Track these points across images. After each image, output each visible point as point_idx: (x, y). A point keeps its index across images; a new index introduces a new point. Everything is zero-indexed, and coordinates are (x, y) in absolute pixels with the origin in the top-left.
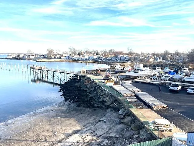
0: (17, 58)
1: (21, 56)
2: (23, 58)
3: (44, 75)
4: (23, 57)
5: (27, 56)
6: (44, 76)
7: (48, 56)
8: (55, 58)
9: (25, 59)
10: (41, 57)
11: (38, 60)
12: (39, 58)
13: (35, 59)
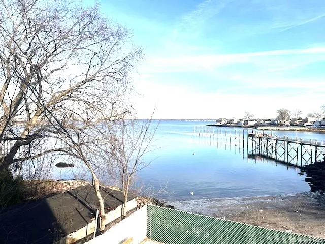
0: (230, 124)
1: (235, 122)
2: (238, 125)
3: (269, 148)
4: (238, 123)
5: (243, 122)
6: (270, 151)
7: (279, 122)
8: (292, 125)
9: (240, 126)
10: (265, 124)
11: (260, 128)
12: (263, 125)
13: (256, 126)
